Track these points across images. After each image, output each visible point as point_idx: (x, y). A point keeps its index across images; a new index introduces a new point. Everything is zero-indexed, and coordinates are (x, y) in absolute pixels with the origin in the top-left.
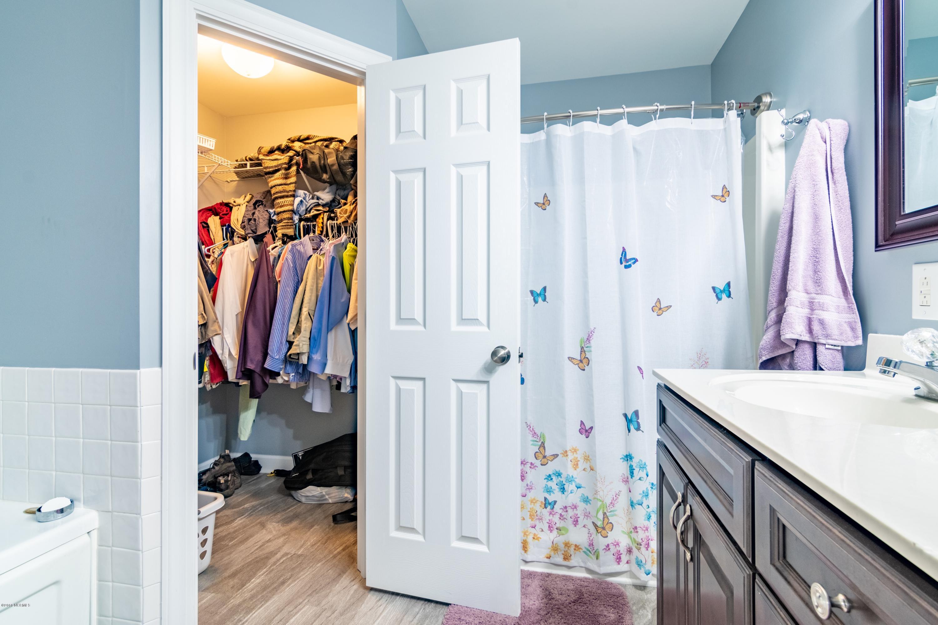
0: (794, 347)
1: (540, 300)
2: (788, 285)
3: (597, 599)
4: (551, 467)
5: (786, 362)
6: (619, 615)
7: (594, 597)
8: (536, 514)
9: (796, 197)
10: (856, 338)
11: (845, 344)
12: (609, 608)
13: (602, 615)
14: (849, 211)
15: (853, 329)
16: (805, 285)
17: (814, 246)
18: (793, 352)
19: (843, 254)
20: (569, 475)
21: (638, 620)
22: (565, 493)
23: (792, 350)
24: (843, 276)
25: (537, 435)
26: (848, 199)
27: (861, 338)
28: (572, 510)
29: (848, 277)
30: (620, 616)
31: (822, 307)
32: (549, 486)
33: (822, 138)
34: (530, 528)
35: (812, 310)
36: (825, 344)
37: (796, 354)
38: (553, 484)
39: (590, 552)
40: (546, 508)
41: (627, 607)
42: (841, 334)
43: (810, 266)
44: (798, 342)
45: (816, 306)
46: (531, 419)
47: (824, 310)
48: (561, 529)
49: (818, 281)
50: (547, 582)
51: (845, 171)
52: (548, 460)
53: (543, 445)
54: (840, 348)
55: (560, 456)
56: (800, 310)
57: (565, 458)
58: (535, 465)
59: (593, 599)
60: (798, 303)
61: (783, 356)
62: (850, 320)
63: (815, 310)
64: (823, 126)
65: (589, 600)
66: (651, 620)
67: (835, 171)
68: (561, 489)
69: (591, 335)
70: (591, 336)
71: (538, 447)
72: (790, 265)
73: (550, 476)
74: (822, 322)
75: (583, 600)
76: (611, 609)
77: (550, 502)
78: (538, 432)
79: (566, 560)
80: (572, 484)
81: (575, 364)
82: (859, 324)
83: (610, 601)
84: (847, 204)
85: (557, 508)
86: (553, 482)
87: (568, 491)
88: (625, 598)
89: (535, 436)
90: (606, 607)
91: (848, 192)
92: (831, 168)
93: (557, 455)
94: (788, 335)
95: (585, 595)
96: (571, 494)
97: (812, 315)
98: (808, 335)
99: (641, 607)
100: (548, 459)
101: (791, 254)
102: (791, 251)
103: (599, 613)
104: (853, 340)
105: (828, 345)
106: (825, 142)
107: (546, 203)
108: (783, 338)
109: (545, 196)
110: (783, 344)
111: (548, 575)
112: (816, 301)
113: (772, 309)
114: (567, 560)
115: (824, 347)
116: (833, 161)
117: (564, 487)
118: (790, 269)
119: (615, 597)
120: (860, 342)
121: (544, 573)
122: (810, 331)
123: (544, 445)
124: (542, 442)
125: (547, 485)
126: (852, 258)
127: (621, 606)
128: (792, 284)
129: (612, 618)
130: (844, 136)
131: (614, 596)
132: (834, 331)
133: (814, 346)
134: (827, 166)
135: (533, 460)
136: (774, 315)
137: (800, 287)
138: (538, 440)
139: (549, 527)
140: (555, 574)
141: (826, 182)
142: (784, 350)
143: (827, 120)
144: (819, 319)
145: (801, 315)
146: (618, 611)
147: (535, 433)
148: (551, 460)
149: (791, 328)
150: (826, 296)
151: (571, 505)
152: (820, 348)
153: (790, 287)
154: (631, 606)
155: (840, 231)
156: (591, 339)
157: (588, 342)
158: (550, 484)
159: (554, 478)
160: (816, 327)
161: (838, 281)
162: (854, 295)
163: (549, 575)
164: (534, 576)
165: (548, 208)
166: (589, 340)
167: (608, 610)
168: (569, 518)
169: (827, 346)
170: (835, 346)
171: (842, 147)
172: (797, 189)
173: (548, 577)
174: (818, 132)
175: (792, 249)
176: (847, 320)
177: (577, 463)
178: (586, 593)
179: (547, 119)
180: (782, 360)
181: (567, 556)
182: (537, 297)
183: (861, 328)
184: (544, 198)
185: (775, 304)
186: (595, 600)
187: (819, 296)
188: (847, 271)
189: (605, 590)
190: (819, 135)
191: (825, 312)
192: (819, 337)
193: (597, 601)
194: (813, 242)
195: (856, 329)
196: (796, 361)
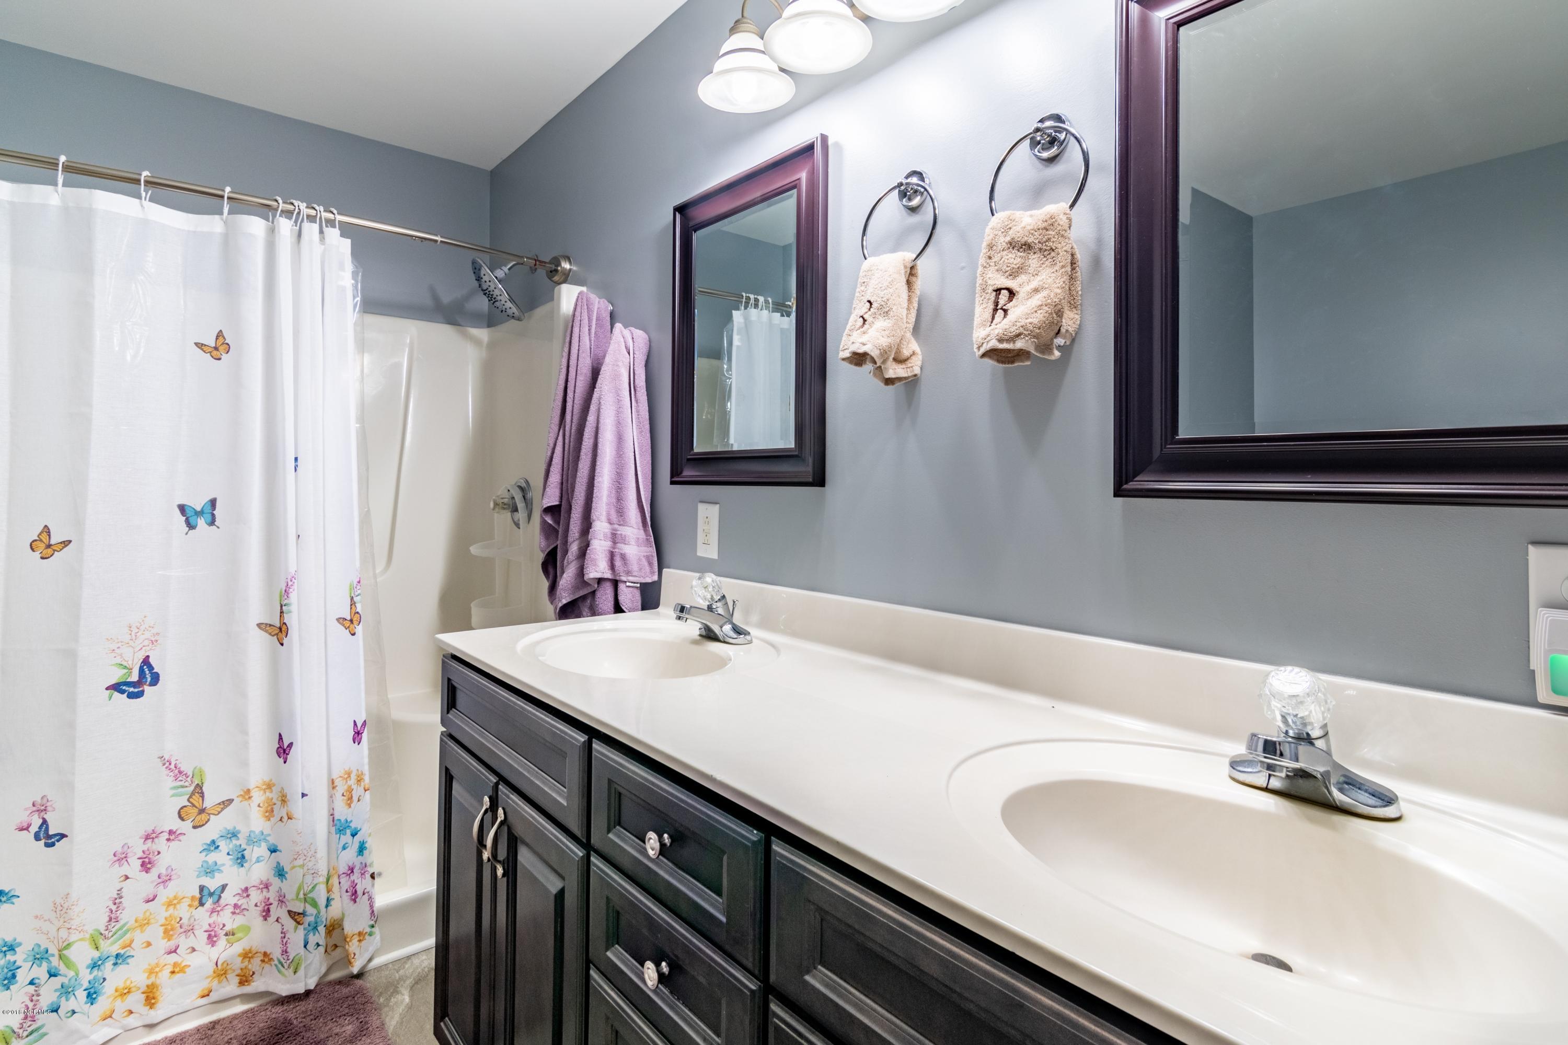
0: (596, 586)
1: (201, 523)
2: (593, 514)
3: (318, 1017)
4: (215, 827)
5: (587, 604)
6: (361, 1020)
7: (312, 1017)
8: (179, 925)
9: (601, 410)
10: (652, 573)
11: (644, 581)
12: (341, 1021)
13: (331, 1036)
14: (648, 435)
15: (650, 564)
16: (608, 514)
17: (618, 470)
18: (593, 593)
19: (643, 483)
20: (254, 832)
21: (390, 1013)
22: (244, 864)
23: (593, 589)
24: (643, 505)
25: (186, 774)
26: (648, 422)
27: (657, 573)
28: (260, 891)
29: (647, 507)
30: (361, 1022)
31: (624, 541)
32: (210, 863)
33: (626, 347)
34: (166, 955)
35: (615, 543)
36: (626, 582)
37: (598, 594)
38: (221, 857)
39: (283, 966)
40: (202, 904)
41: (372, 1003)
42: (640, 569)
43: (614, 492)
44: (600, 581)
45: (618, 539)
46: (171, 749)
47: (625, 544)
48: (235, 931)
49: (621, 511)
50: (214, 1037)
51: (646, 390)
52: (209, 814)
53: (199, 790)
54: (639, 585)
55: (237, 801)
56: (603, 542)
57: (246, 803)
58: (178, 832)
59: (312, 1020)
60: (601, 536)
61: (584, 598)
62: (648, 554)
63: (618, 543)
64: (626, 332)
65: (304, 1026)
66: (410, 1004)
67: (638, 389)
68: (238, 859)
69: (290, 583)
70: (292, 585)
71: (188, 796)
72: (595, 491)
73: (213, 842)
74: (623, 557)
75: (293, 1031)
76: (346, 1019)
77: (212, 891)
78: (187, 768)
79: (244, 985)
80: (260, 846)
81: (273, 634)
82: (656, 559)
83: (341, 1010)
84: (647, 426)
85: (228, 897)
86: (221, 851)
87: (251, 860)
88: (365, 992)
89: (180, 778)
90: (335, 1021)
91: (648, 414)
92: (634, 383)
93: (231, 801)
94: (592, 573)
95: (295, 1022)
96: (257, 864)
97: (614, 548)
98: (610, 572)
99: (392, 993)
100: (209, 812)
101: (596, 478)
102: (596, 474)
103: (326, 1036)
104: (650, 576)
105: (629, 582)
106: (629, 353)
107: (221, 348)
108: (586, 578)
109: (220, 335)
110: (585, 584)
111: (212, 1025)
112: (619, 532)
113: (574, 541)
114: (246, 984)
115: (624, 585)
116: (636, 377)
117: (243, 855)
118: (594, 496)
119: (350, 999)
120: (656, 578)
121: (204, 1025)
122: (612, 567)
123: (201, 788)
124: (198, 784)
125: (206, 862)
126: (650, 487)
127: (362, 1007)
128: (597, 513)
129: (348, 1033)
130: (645, 350)
131: (347, 998)
132: (634, 567)
133: (615, 583)
134: (630, 380)
135: (176, 824)
136: (576, 548)
137: (604, 517)
138: (187, 784)
139: (210, 937)
140: (228, 1017)
141: (629, 399)
142: (585, 589)
143: (629, 328)
144: (621, 554)
145: (603, 548)
146: (356, 1016)
147: (180, 772)
148: (217, 813)
149: (595, 565)
150: (628, 528)
151: (256, 883)
152: (622, 587)
153: (594, 517)
154: (377, 1000)
155: (641, 455)
156: (291, 590)
157: (286, 597)
158: (213, 857)
159: (222, 844)
160: (618, 563)
161: (638, 510)
162: (651, 526)
163: (214, 1025)
164: (182, 1040)
165: (224, 356)
166: (288, 593)
167: (340, 1024)
168: (252, 907)
169: (628, 584)
170: (635, 583)
171: (643, 363)
172: (602, 402)
173: (213, 1028)
174: (622, 340)
175: (596, 472)
176: (646, 554)
177: (272, 808)
178: (297, 1018)
179: (229, 198)
180: (582, 602)
181: (246, 977)
182: (196, 517)
183: (657, 562)
184: (217, 339)
185: (577, 535)
186: (315, 1019)
187: (621, 527)
188: (646, 500)
189: (330, 997)
190: (623, 344)
191: (627, 546)
192: (621, 574)
193: (319, 1020)
194: (616, 465)
195: (652, 563)
196: (597, 603)
